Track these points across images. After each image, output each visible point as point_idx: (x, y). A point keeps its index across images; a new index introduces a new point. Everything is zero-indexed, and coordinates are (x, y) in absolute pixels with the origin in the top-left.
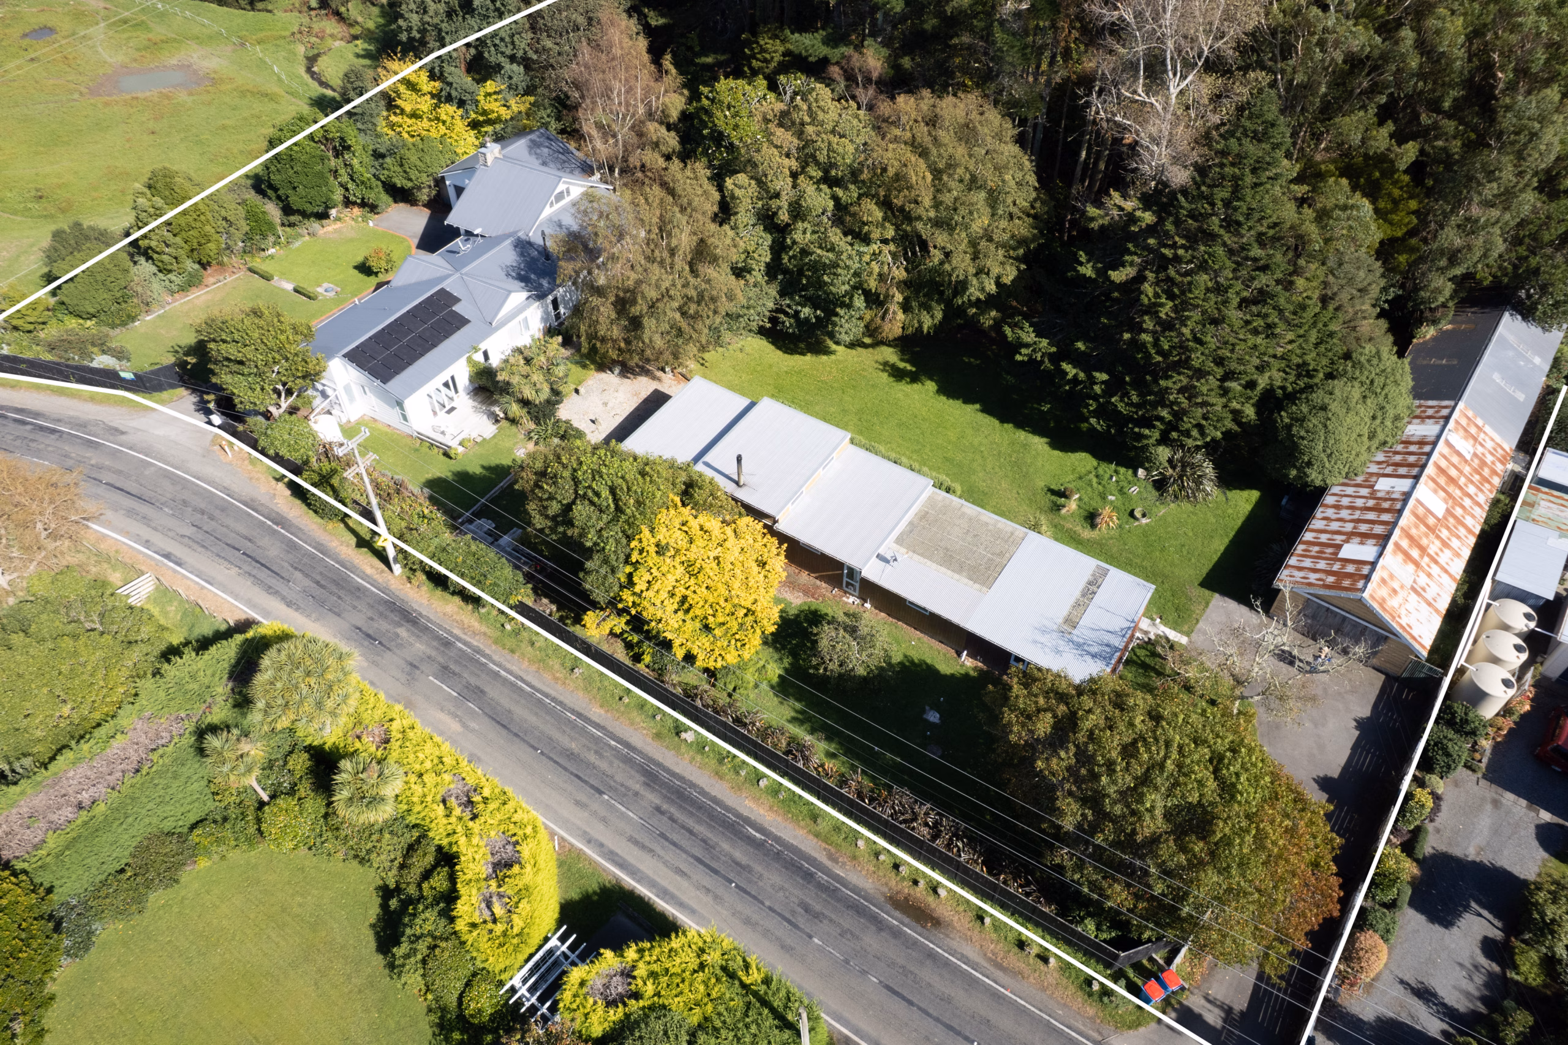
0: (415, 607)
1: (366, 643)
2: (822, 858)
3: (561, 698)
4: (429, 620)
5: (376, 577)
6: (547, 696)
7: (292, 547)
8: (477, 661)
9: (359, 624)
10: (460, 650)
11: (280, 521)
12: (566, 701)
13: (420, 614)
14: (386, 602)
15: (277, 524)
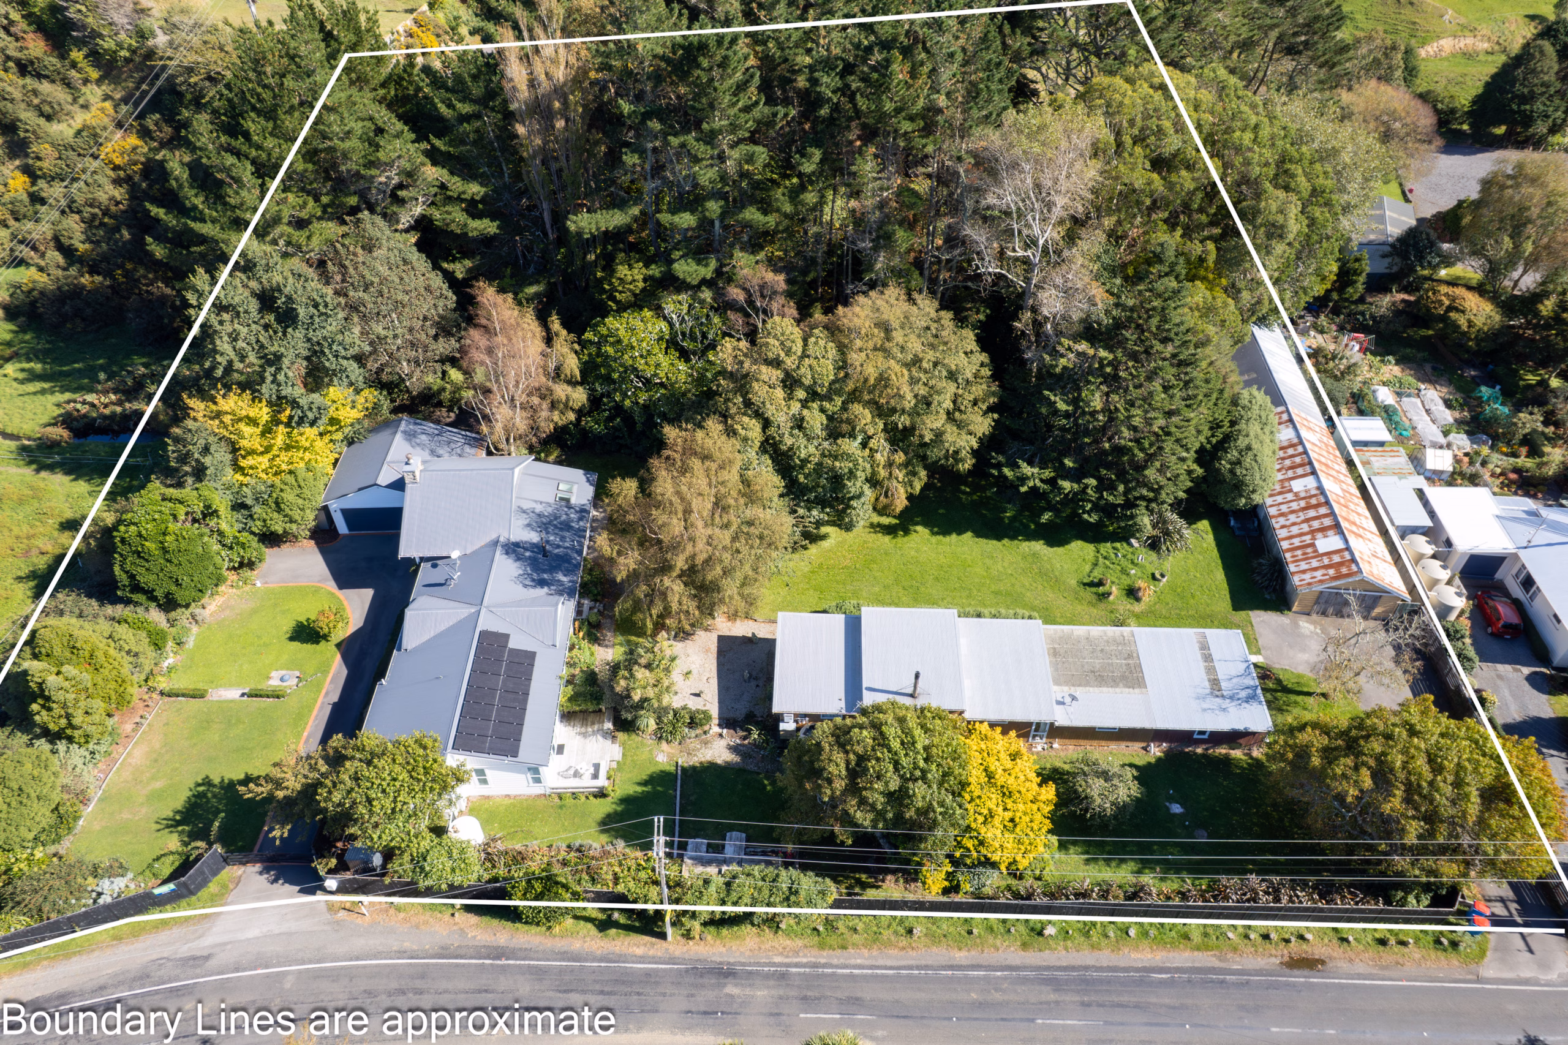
0: (718, 960)
1: (710, 1022)
2: (1216, 963)
3: (923, 963)
4: (744, 964)
5: (651, 953)
6: (910, 968)
7: (539, 973)
8: (824, 975)
9: (685, 1008)
10: (799, 974)
11: (498, 953)
12: (930, 963)
13: (729, 963)
14: (687, 971)
15: (498, 958)
